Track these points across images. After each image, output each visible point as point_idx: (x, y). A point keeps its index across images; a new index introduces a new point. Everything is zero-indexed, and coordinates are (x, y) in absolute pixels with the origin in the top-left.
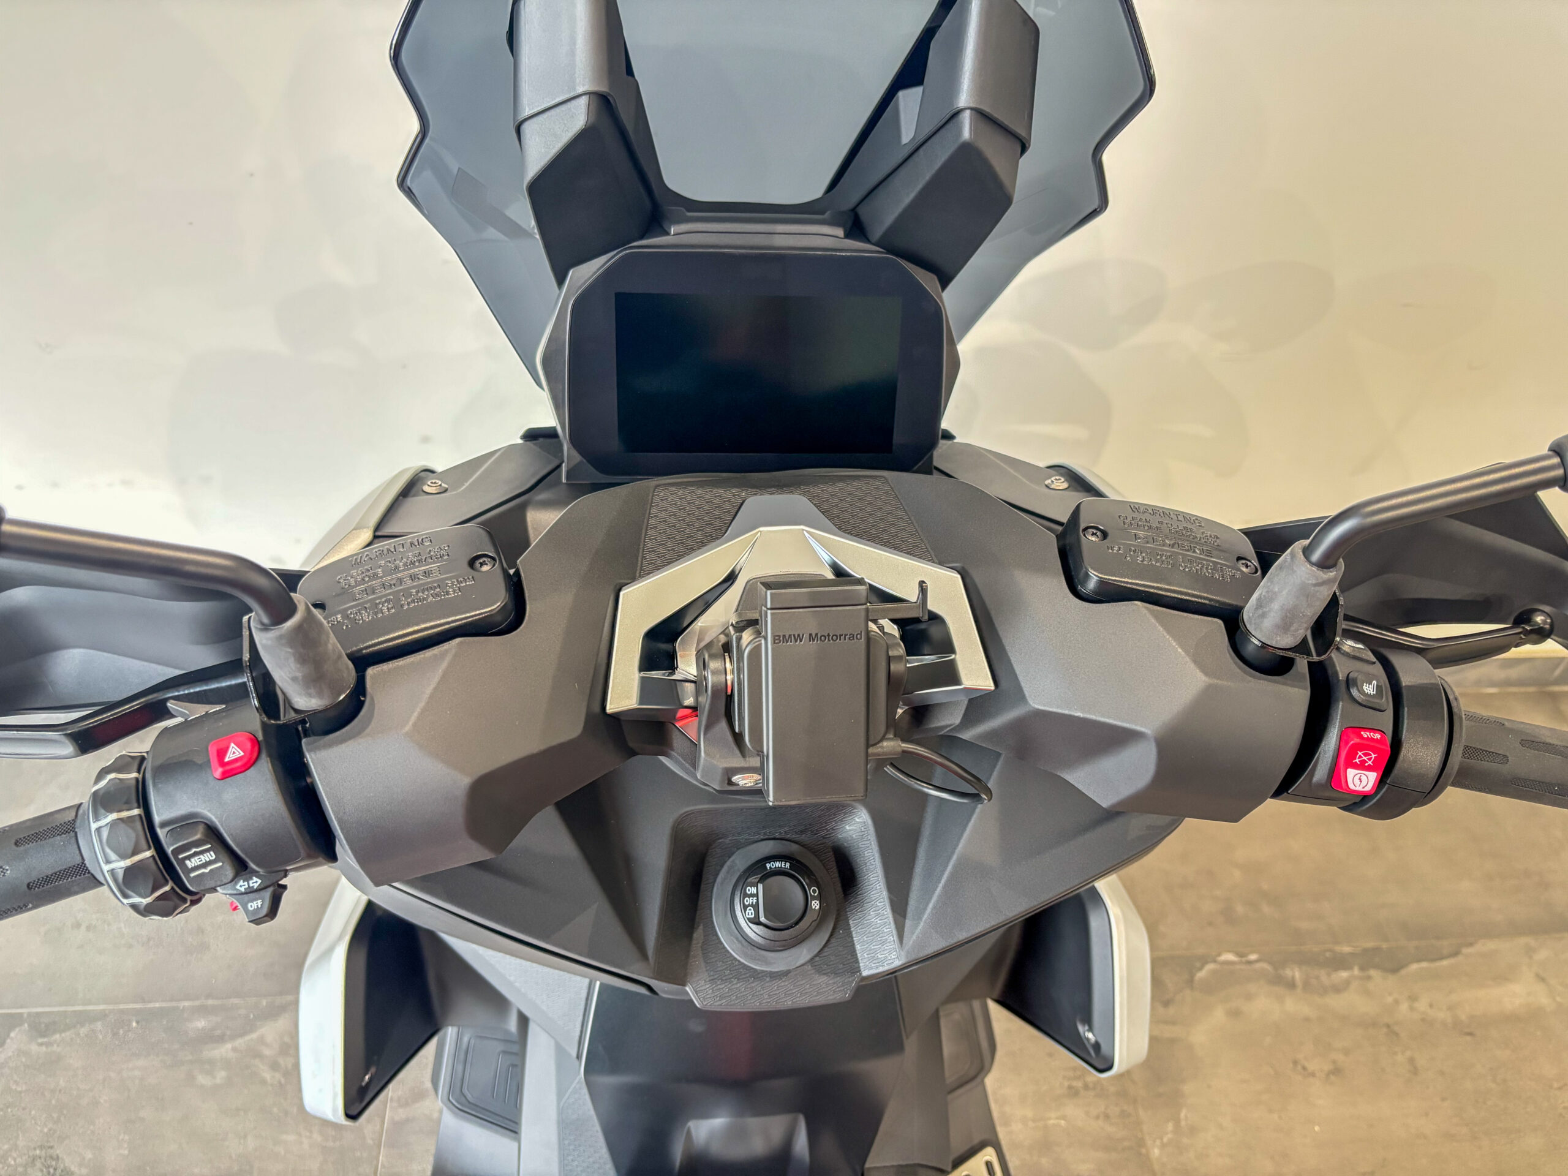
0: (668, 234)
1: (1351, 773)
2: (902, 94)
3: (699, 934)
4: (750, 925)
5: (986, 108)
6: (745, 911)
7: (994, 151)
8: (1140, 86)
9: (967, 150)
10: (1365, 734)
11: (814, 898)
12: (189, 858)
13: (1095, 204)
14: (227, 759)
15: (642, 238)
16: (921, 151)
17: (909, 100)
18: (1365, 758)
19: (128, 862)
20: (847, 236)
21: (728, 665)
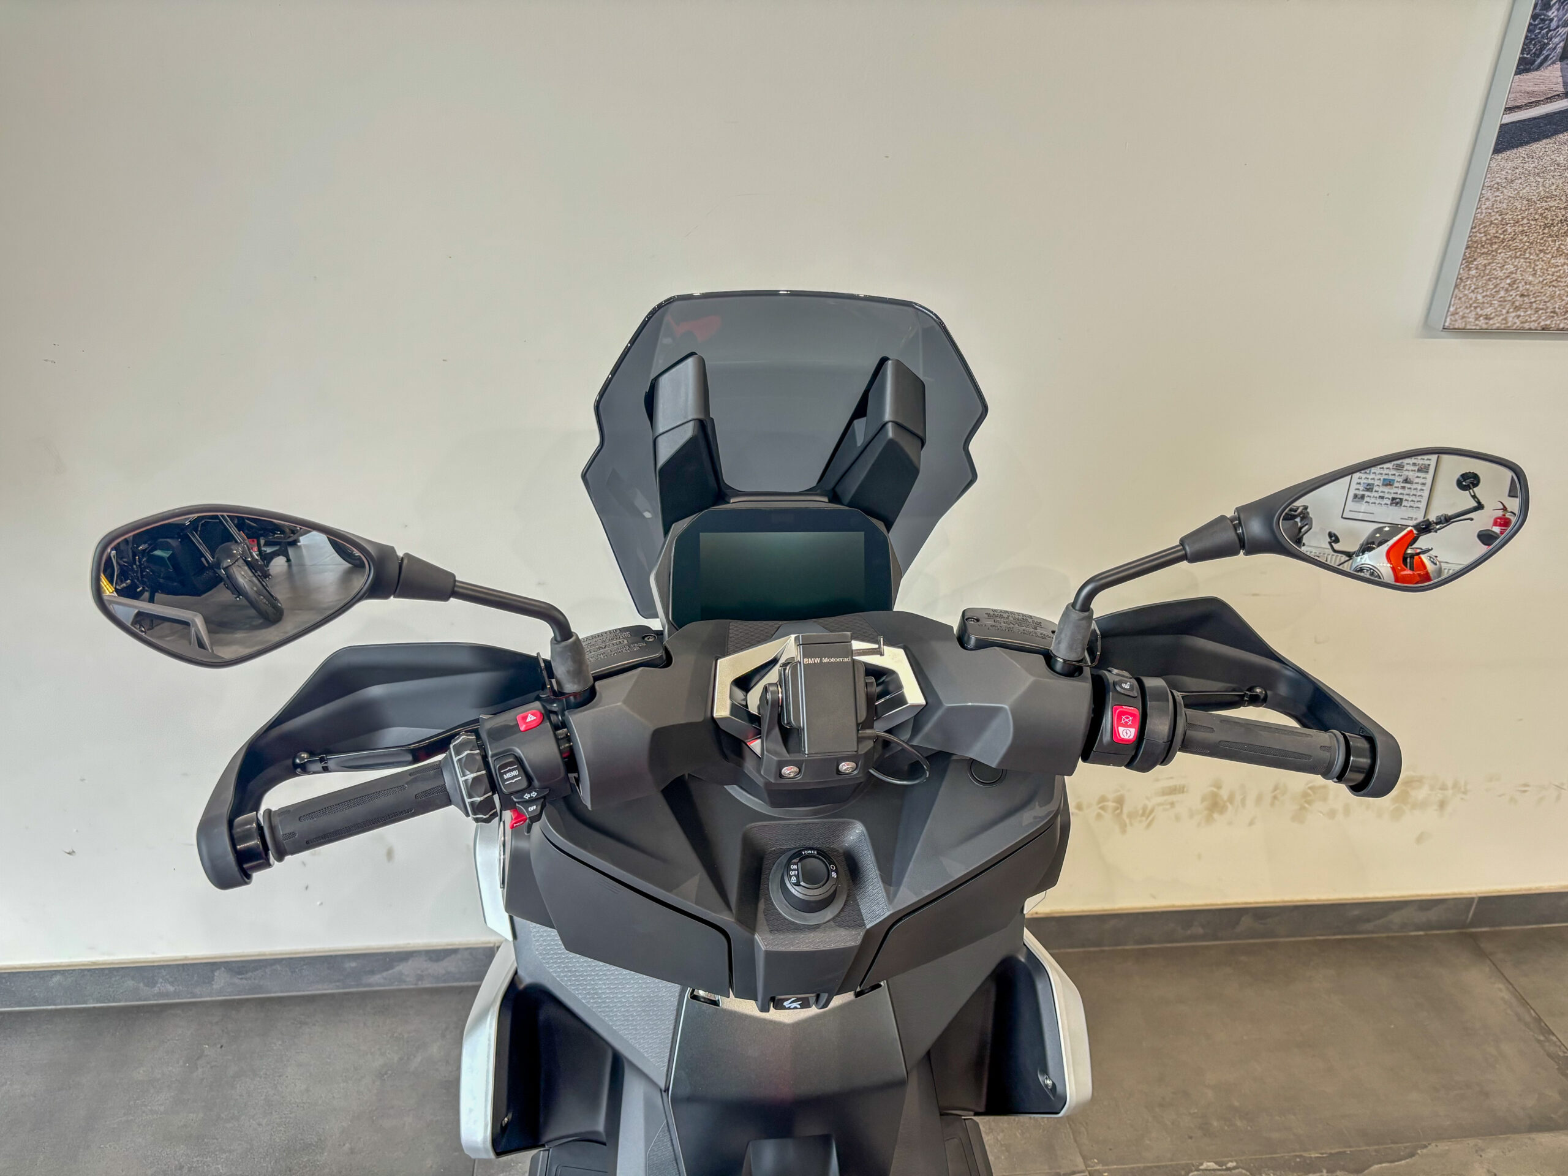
0: (729, 503)
1: (1121, 729)
2: (855, 422)
3: (762, 905)
4: (794, 887)
5: (900, 421)
6: (791, 878)
7: (908, 445)
8: (980, 409)
9: (891, 443)
10: (1124, 707)
11: (833, 871)
12: (505, 773)
13: (970, 477)
14: (527, 721)
15: (713, 506)
16: (868, 448)
17: (860, 425)
18: (1127, 720)
19: (475, 775)
20: (830, 501)
21: (780, 689)
